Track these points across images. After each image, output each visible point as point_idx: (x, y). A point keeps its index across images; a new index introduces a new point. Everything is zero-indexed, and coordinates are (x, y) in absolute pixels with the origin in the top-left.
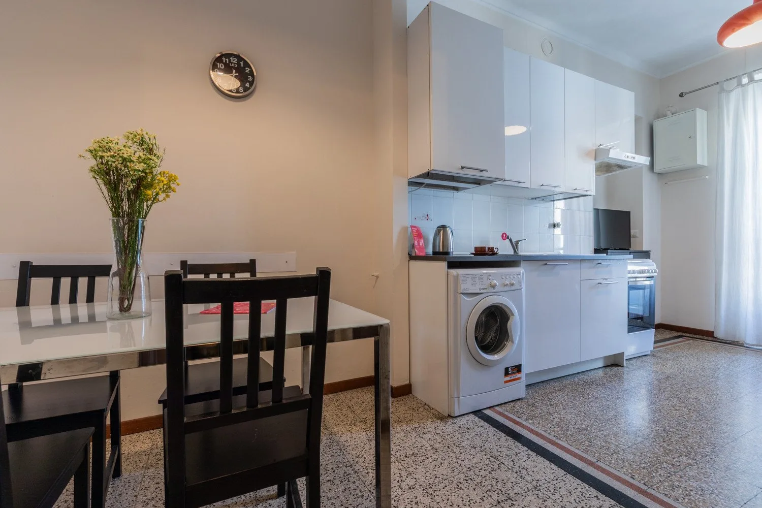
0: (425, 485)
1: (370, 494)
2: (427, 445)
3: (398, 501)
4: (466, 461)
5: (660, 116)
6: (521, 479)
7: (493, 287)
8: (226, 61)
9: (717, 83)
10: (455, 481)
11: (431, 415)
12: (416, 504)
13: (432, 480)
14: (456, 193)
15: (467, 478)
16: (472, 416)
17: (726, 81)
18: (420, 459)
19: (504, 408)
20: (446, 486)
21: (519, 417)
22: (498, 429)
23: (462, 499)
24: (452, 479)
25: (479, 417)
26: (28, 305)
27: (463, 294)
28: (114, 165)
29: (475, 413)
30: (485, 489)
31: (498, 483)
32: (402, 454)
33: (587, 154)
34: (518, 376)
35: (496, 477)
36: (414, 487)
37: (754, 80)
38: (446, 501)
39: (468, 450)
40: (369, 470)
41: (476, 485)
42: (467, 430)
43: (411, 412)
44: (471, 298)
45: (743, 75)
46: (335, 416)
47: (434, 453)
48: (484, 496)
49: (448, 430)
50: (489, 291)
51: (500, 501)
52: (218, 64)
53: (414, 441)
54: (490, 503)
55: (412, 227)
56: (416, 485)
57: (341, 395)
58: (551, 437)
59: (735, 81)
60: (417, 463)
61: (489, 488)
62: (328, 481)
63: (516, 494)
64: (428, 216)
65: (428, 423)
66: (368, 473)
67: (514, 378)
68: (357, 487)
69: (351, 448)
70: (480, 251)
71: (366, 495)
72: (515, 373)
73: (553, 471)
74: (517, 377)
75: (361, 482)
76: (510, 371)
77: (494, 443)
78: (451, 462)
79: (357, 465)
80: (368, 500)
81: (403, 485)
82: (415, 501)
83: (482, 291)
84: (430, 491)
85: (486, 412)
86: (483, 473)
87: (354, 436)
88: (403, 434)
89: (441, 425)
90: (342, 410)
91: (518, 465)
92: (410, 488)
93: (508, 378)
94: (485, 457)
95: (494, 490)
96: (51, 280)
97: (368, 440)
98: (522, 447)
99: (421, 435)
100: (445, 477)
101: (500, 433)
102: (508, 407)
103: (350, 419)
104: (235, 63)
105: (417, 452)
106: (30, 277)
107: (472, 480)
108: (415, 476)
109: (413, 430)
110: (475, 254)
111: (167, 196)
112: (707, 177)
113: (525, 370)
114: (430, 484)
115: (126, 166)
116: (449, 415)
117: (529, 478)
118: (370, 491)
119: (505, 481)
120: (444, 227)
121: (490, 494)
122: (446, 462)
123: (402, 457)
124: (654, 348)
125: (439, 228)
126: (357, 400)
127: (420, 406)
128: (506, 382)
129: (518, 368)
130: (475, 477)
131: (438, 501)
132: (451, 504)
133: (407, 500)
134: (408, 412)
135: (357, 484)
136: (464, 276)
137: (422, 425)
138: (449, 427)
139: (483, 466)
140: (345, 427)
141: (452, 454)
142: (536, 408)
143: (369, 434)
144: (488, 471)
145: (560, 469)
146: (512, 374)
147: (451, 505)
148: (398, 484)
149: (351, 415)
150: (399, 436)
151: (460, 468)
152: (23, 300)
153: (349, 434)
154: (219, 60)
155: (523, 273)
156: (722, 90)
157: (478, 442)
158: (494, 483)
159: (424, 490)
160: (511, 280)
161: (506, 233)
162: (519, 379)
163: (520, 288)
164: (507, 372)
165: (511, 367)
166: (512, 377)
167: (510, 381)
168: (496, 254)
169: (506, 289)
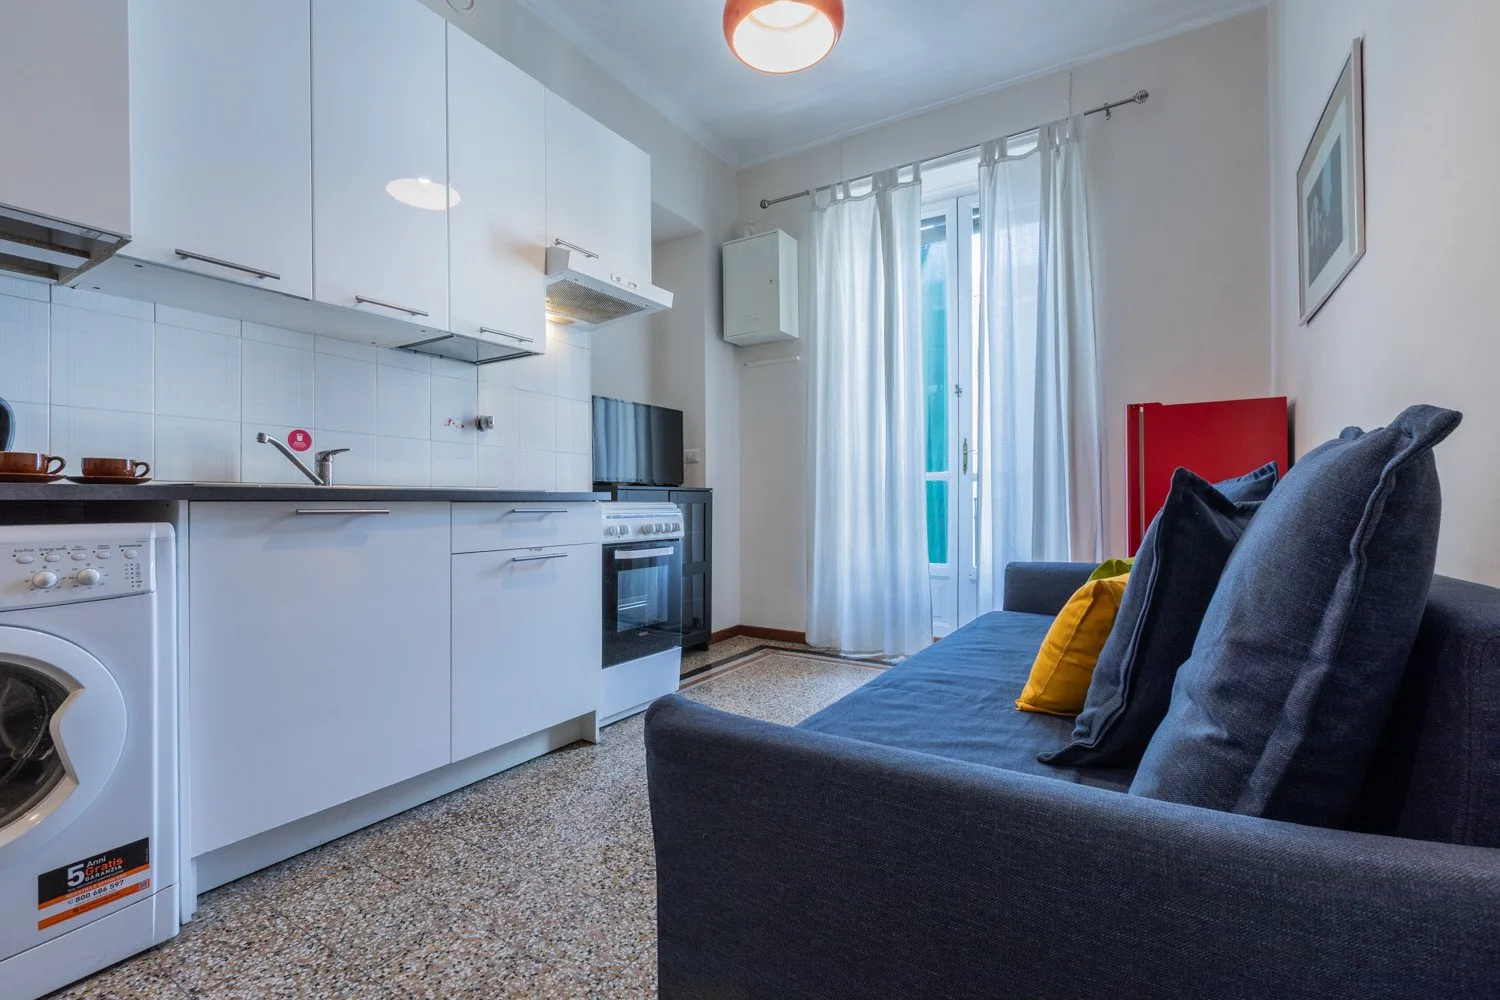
5: (734, 235)
9: (808, 193)
17: (818, 190)
33: (521, 251)
34: (130, 880)
37: (850, 197)
45: (839, 184)
59: (829, 191)
67: (103, 895)
72: (115, 874)
74: (120, 889)
76: (76, 878)
93: (58, 908)
112: (798, 358)
124: (681, 688)
128: (43, 925)
129: (135, 855)
146: (83, 885)
156: (813, 206)
160: (81, 565)
161: (307, 431)
162: (134, 889)
163: (140, 590)
164: (53, 886)
165: (85, 862)
166: (92, 894)
167: (76, 911)
168: (136, 481)
169: (40, 597)
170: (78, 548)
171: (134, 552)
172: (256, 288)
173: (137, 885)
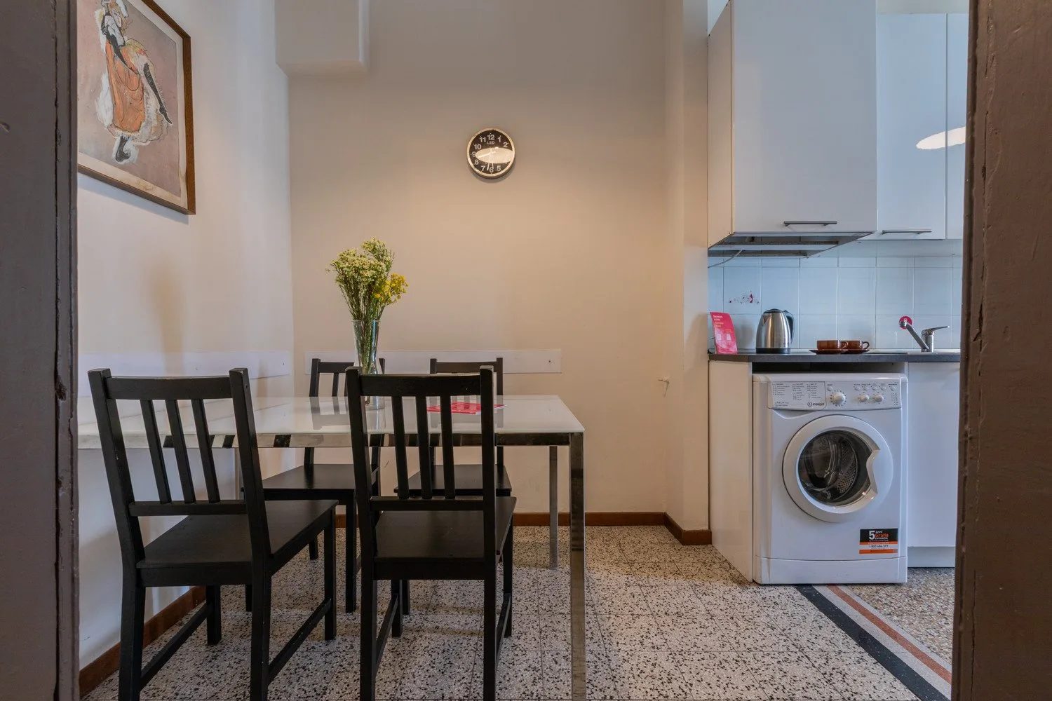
0: (675, 649)
1: (601, 639)
2: (702, 608)
3: (631, 656)
4: (750, 640)
6: (826, 684)
7: (837, 402)
8: (483, 140)
10: (720, 657)
11: (728, 575)
12: (652, 665)
13: (688, 647)
14: (804, 259)
15: (739, 659)
16: (793, 589)
18: (683, 622)
19: (855, 590)
20: (703, 659)
21: (876, 608)
22: (825, 614)
23: (718, 679)
24: (716, 654)
25: (803, 593)
26: (317, 396)
27: (776, 409)
28: (350, 274)
29: (799, 586)
30: (759, 678)
31: (785, 678)
32: (661, 610)
34: (891, 546)
35: (785, 670)
36: (659, 647)
38: (694, 674)
39: (760, 629)
40: (611, 616)
41: (748, 670)
42: (773, 605)
43: (699, 565)
44: (794, 416)
46: (597, 550)
47: (707, 620)
48: (753, 686)
49: (744, 599)
50: (827, 408)
51: (774, 697)
52: (476, 145)
53: (686, 599)
54: (757, 695)
55: (713, 314)
56: (663, 647)
57: (616, 530)
58: (923, 649)
60: (677, 624)
61: (767, 679)
62: (561, 614)
63: (806, 697)
64: (751, 297)
65: (718, 584)
66: (609, 618)
67: (881, 548)
68: (590, 628)
69: (601, 588)
70: (826, 348)
71: (597, 639)
72: (884, 541)
73: (893, 690)
74: (886, 548)
75: (596, 625)
76: (872, 536)
77: (808, 630)
78: (727, 635)
79: (601, 607)
80: (596, 644)
81: (646, 642)
82: (653, 661)
83: (813, 408)
84: (679, 657)
85: (819, 589)
86: (767, 660)
87: (611, 576)
88: (674, 588)
89: (736, 590)
90: (609, 545)
91: (832, 666)
92: (653, 647)
93: (867, 547)
94: (782, 642)
95: (772, 682)
96: (332, 375)
97: (626, 584)
98: (857, 647)
99: (700, 596)
100: (708, 649)
101: (828, 620)
102: (865, 590)
103: (614, 558)
104: (492, 141)
105: (683, 611)
106: (319, 373)
107: (745, 662)
108: (666, 637)
109: (692, 586)
110: (818, 352)
111: (399, 297)
113: (907, 539)
114: (682, 650)
115: (359, 275)
116: (754, 581)
117: (840, 686)
118: (603, 636)
119: (798, 679)
120: (774, 312)
121: (764, 686)
122: (719, 634)
123: (660, 613)
125: (766, 314)
126: (633, 539)
127: (717, 561)
128: (862, 552)
129: (892, 535)
130: (752, 661)
131: (684, 671)
132: (700, 679)
133: (642, 658)
134: (695, 565)
135: (591, 625)
136: (780, 383)
137: (707, 584)
138: (746, 595)
139: (773, 653)
140: (605, 564)
141: (734, 628)
142: (920, 602)
143: (630, 578)
144: (776, 660)
145: (908, 691)
146: (874, 541)
147: (699, 681)
148: (641, 639)
149: (617, 554)
150: (668, 590)
151: (736, 645)
152: (314, 392)
153: (605, 573)
154: (476, 141)
155: (904, 383)
157: (783, 622)
158: (778, 676)
159: (670, 654)
160: (876, 393)
161: (910, 316)
162: (891, 551)
163: (897, 406)
164: (865, 536)
165: (875, 530)
166: (877, 546)
167: (872, 552)
168: (864, 351)
169: (863, 406)
170: (874, 385)
171: (894, 387)
172: (916, 240)
173: (892, 550)
